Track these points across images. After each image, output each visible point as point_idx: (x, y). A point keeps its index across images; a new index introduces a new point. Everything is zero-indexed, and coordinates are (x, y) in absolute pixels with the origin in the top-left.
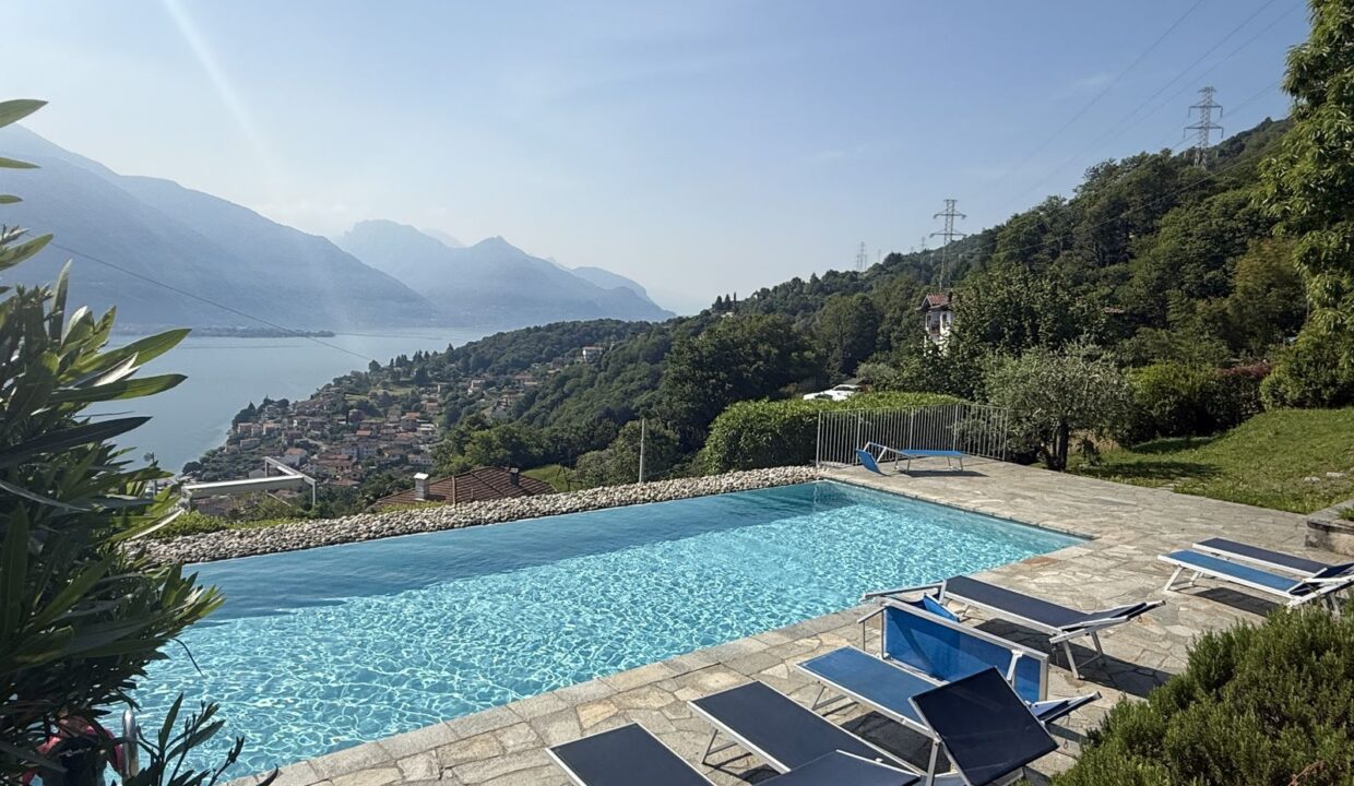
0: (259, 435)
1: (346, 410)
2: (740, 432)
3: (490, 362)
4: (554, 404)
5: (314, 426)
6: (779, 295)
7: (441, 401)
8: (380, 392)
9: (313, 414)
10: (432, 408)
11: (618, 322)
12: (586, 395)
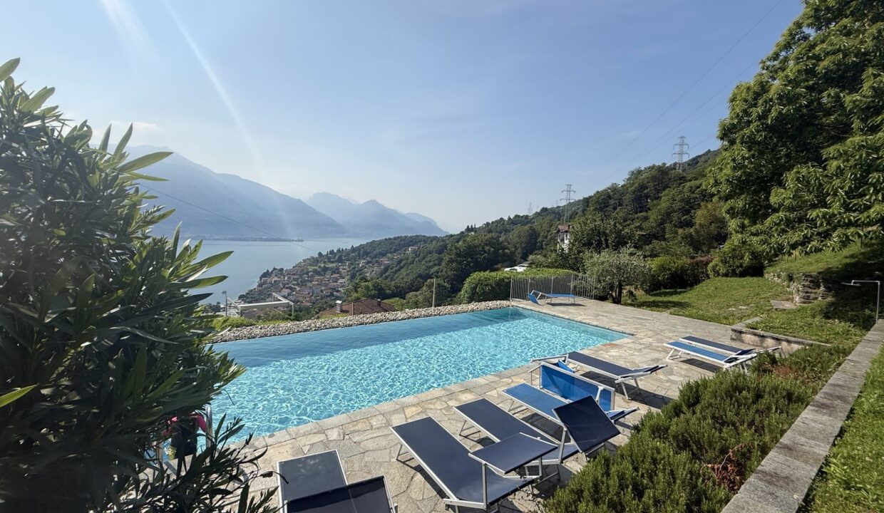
0: (270, 283)
1: (307, 273)
2: (477, 285)
3: (369, 253)
4: (397, 271)
5: (294, 280)
6: (494, 225)
7: (348, 269)
8: (322, 265)
9: (294, 275)
10: (345, 273)
11: (425, 236)
12: (410, 267)
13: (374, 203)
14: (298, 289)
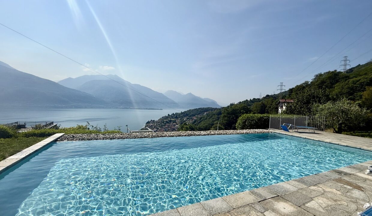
1: (164, 122)
4: (199, 122)
5: (159, 125)
6: (243, 103)
7: (179, 121)
8: (169, 119)
9: (159, 123)
10: (178, 123)
11: (212, 108)
12: (205, 121)
13: (190, 94)
14: (160, 129)
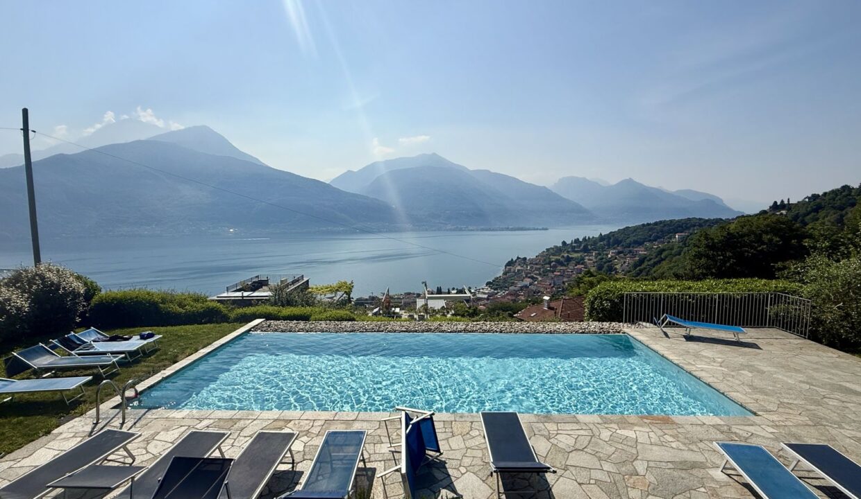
1: (550, 263)
3: (621, 242)
4: (655, 264)
5: (537, 269)
7: (595, 260)
8: (566, 255)
9: (536, 264)
10: (590, 264)
11: (700, 219)
12: (674, 259)
13: (630, 182)
14: (540, 279)
